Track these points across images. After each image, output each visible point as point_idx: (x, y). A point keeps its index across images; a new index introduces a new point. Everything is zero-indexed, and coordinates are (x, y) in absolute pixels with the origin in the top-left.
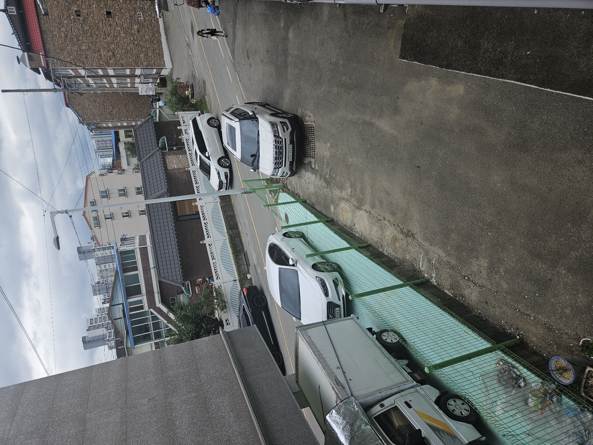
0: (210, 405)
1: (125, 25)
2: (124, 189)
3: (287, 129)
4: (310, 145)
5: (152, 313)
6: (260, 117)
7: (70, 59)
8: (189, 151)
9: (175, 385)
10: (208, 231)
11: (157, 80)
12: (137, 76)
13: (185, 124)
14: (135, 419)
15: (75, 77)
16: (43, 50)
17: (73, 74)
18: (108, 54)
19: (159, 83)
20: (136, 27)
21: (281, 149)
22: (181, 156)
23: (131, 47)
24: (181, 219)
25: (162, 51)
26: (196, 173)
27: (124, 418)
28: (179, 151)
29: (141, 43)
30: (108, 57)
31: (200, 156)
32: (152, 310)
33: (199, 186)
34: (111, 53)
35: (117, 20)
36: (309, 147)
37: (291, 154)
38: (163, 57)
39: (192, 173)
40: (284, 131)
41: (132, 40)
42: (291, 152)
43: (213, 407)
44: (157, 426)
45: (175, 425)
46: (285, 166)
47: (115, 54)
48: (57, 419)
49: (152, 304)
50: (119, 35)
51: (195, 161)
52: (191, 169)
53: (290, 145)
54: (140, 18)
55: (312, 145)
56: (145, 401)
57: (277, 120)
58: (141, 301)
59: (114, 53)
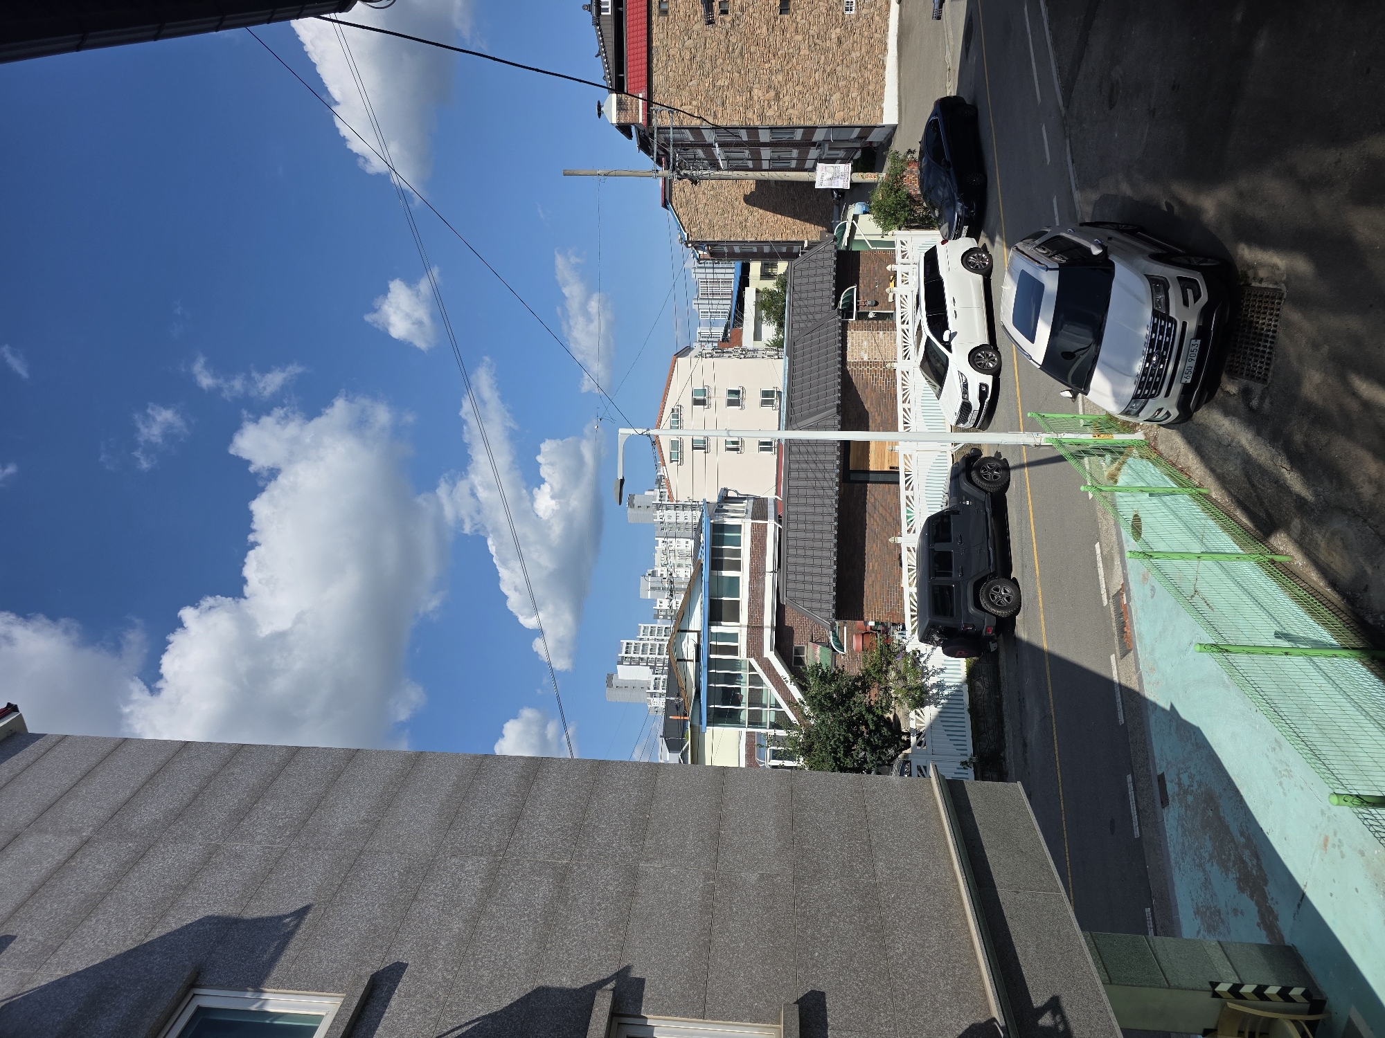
0: (893, 941)
1: (814, 30)
2: (739, 391)
3: (1197, 297)
4: (1259, 345)
5: (752, 668)
6: (1119, 262)
7: (691, 107)
8: (903, 323)
9: (818, 864)
10: (911, 517)
11: (856, 152)
12: (814, 144)
13: (905, 260)
14: (731, 908)
15: (693, 145)
16: (645, 90)
17: (691, 139)
18: (768, 95)
19: (858, 160)
20: (835, 33)
21: (1166, 349)
22: (881, 333)
23: (817, 78)
24: (853, 477)
25: (883, 87)
26: (910, 377)
27: (710, 898)
28: (880, 322)
29: (839, 68)
30: (766, 102)
31: (928, 338)
32: (753, 661)
33: (909, 409)
34: (772, 93)
35: (799, 18)
36: (1252, 349)
37: (1193, 364)
38: (882, 100)
39: (899, 376)
40: (1186, 303)
41: (822, 62)
42: (1195, 358)
43: (898, 949)
44: (773, 943)
45: (812, 955)
46: (1167, 395)
47: (781, 96)
48: (587, 850)
49: (755, 648)
50: (797, 52)
51: (912, 348)
52: (900, 366)
53: (1193, 342)
54: (848, 13)
55: (1265, 346)
56: (753, 878)
57: (1171, 273)
58: (734, 637)
59: (777, 94)
